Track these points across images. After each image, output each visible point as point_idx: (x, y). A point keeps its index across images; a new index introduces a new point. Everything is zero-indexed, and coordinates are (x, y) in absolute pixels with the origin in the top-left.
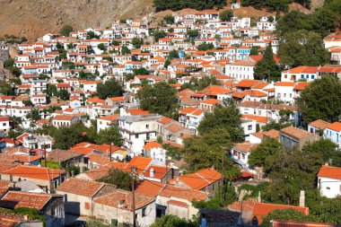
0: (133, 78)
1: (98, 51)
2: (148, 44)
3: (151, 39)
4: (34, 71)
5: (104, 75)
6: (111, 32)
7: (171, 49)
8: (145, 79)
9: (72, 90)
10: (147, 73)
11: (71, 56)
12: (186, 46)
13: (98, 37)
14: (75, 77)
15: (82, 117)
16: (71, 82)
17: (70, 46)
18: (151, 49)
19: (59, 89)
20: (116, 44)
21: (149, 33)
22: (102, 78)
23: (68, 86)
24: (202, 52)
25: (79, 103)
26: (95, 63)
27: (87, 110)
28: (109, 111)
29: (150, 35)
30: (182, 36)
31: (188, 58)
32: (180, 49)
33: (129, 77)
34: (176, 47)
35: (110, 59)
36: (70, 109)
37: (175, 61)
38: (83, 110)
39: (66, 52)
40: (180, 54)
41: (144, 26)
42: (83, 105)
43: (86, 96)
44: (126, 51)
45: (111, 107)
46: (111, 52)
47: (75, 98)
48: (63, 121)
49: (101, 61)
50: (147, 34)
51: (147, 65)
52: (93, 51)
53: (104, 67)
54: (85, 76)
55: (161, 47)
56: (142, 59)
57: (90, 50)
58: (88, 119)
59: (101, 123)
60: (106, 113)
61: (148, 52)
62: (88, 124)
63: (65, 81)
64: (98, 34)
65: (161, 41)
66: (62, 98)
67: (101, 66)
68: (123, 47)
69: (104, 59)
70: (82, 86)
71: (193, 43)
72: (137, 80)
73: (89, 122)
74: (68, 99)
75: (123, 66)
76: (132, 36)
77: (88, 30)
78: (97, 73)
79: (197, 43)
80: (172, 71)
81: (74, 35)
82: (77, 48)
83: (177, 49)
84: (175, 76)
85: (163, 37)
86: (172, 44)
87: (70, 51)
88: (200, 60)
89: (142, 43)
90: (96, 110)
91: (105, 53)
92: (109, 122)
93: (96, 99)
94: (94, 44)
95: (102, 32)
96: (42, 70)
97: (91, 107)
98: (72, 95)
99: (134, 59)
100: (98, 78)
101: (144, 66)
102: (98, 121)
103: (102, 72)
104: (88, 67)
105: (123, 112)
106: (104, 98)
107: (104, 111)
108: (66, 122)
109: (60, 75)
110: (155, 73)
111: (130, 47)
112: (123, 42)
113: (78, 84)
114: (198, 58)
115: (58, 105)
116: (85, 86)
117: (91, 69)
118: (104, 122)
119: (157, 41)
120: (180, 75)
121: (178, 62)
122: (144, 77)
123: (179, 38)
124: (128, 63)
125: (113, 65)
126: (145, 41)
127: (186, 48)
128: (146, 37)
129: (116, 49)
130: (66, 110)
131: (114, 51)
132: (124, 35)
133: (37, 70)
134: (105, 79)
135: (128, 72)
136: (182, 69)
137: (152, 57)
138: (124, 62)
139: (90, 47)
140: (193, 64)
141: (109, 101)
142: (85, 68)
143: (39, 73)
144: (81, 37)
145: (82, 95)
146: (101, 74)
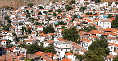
0: (58, 26)
1: (44, 14)
2: (64, 12)
3: (66, 10)
4: (17, 21)
5: (46, 24)
6: (49, 6)
7: (74, 14)
8: (63, 26)
9: (33, 29)
10: (64, 24)
11: (32, 16)
12: (80, 13)
13: (43, 8)
14: (34, 24)
15: (37, 41)
16: (32, 26)
17: (32, 12)
18: (66, 14)
19: (27, 29)
20: (51, 11)
21: (65, 7)
22: (45, 25)
23: (31, 28)
24: (87, 16)
25: (35, 35)
26: (42, 19)
27: (39, 38)
28: (48, 39)
29: (65, 8)
30: (79, 9)
31: (81, 18)
32: (78, 14)
33: (57, 25)
34: (76, 13)
35: (49, 18)
36: (32, 38)
37: (76, 19)
38: (37, 38)
39: (30, 14)
40: (78, 16)
41: (63, 4)
42: (37, 36)
43: (38, 32)
44: (55, 14)
45: (49, 37)
46: (49, 15)
47: (34, 33)
48: (29, 42)
49: (45, 18)
50: (64, 8)
51: (64, 20)
52: (41, 14)
53: (46, 21)
54: (38, 24)
55: (70, 13)
56: (62, 18)
57: (40, 14)
58: (39, 42)
59: (45, 44)
60: (47, 40)
61: (64, 15)
62: (39, 44)
63: (30, 26)
64: (44, 7)
65: (70, 11)
66: (28, 33)
67: (45, 20)
68: (54, 13)
69: (46, 17)
70: (37, 28)
71: (84, 12)
72: (60, 27)
73: (40, 43)
74: (31, 33)
75: (54, 21)
76: (58, 8)
77: (40, 5)
78: (43, 23)
79: (85, 12)
80: (75, 23)
81: (34, 7)
82: (35, 12)
83: (77, 14)
84: (76, 25)
85: (71, 9)
86: (75, 12)
87: (32, 13)
88: (86, 19)
89: (62, 11)
90: (43, 38)
91: (46, 15)
92: (49, 44)
93: (43, 34)
94: (42, 11)
95: (45, 6)
96: (20, 21)
97: (41, 37)
98: (33, 32)
99: (59, 18)
100: (43, 25)
101: (63, 21)
102: (44, 43)
103: (45, 22)
104: (39, 20)
105: (55, 40)
106: (46, 33)
107: (46, 39)
108: (30, 43)
109: (28, 23)
110: (67, 24)
111: (57, 13)
112: (54, 11)
113: (35, 27)
114: (86, 18)
115: (27, 35)
116: (38, 28)
117: (40, 21)
118: (47, 43)
119: (68, 10)
120: (78, 25)
121: (77, 20)
122: (63, 25)
123: (77, 10)
124: (56, 19)
125: (50, 20)
126: (63, 10)
127: (81, 14)
128: (63, 9)
129: (51, 13)
130: (30, 38)
131: (50, 14)
132: (54, 8)
133: (18, 21)
134: (46, 26)
135: (56, 23)
136: (79, 23)
137: (66, 17)
138: (54, 19)
139: (40, 12)
140: (84, 21)
141: (48, 35)
142: (38, 21)
143: (19, 22)
144: (37, 8)
145: (37, 32)
146: (45, 24)
